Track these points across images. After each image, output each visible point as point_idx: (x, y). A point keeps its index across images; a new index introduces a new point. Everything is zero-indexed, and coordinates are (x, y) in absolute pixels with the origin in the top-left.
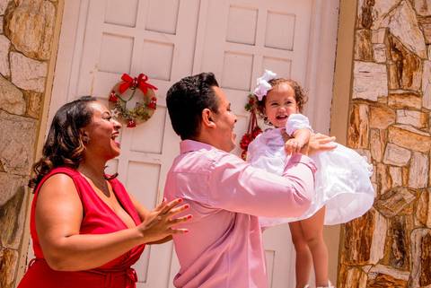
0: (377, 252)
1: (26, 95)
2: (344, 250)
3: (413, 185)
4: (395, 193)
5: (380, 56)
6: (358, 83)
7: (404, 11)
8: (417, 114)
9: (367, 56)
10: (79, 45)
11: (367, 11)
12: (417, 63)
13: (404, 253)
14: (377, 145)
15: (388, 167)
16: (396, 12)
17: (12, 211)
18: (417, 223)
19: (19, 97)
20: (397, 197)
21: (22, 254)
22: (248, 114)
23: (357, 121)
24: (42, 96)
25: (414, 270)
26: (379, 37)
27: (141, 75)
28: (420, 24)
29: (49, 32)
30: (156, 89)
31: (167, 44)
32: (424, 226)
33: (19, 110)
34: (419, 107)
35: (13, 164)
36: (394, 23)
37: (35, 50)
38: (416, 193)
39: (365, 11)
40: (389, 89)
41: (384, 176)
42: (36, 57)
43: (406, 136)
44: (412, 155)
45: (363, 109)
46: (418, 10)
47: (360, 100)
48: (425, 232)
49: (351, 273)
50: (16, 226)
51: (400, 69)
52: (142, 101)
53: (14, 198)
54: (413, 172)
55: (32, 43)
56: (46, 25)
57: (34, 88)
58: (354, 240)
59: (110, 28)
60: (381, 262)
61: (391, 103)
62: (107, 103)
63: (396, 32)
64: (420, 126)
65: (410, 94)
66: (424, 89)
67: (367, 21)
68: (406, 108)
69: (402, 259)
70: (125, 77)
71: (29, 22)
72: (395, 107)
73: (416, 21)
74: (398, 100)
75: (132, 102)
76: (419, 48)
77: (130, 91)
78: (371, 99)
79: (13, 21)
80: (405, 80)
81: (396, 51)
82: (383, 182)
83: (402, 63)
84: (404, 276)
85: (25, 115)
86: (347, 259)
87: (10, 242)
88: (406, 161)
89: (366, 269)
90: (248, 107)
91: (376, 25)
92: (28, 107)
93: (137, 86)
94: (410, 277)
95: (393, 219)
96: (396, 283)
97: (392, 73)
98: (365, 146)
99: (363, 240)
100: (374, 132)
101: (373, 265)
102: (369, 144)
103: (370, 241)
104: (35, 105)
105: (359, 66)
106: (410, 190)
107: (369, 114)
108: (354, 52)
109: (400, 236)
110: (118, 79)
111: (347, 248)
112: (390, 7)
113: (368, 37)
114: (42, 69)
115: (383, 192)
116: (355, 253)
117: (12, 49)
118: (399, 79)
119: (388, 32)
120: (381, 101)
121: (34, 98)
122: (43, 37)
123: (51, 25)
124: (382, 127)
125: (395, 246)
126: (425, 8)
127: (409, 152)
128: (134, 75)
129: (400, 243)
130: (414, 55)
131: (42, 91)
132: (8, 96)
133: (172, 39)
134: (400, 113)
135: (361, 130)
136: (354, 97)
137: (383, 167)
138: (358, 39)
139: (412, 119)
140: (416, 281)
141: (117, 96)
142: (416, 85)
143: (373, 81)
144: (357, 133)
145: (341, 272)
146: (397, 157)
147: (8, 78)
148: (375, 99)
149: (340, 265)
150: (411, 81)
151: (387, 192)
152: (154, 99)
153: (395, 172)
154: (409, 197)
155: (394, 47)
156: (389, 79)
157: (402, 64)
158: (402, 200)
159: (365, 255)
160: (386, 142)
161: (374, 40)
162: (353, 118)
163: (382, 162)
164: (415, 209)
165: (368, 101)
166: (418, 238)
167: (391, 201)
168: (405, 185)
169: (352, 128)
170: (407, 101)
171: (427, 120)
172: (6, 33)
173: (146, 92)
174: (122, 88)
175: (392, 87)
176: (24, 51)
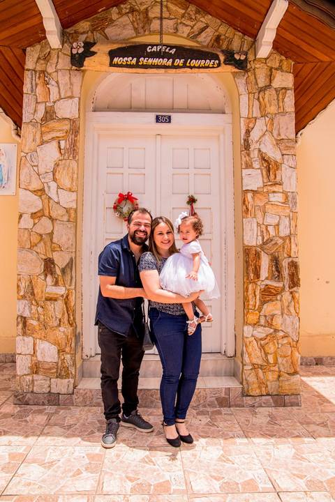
0: (264, 273)
1: (68, 210)
2: (245, 274)
3: (282, 234)
4: (272, 240)
5: (256, 165)
6: (245, 181)
7: (268, 138)
8: (280, 195)
9: (249, 166)
10: (95, 179)
11: (246, 141)
12: (278, 166)
13: (279, 272)
14: (259, 214)
15: (267, 226)
16: (263, 139)
17: (69, 270)
18: (285, 255)
19: (64, 212)
20: (273, 242)
21: (77, 291)
22: (189, 206)
23: (247, 203)
24: (76, 210)
25: (286, 281)
26: (255, 154)
27: (129, 193)
28: (277, 144)
29: (75, 176)
30: (136, 199)
31: (140, 174)
32: (290, 257)
33: (65, 218)
34: (281, 191)
35: (66, 247)
36: (262, 146)
37: (69, 186)
38: (283, 239)
39: (245, 140)
40: (264, 183)
41: (265, 231)
42: (70, 190)
43: (275, 208)
44: (280, 218)
45: (249, 195)
46: (275, 136)
47: (247, 191)
48: (290, 259)
49: (250, 286)
50: (72, 278)
51: (269, 170)
52: (130, 206)
53: (68, 264)
54: (281, 227)
55: (66, 182)
56: (73, 173)
57: (71, 206)
58: (251, 268)
59: (110, 170)
60: (267, 278)
61: (265, 190)
62: (112, 210)
63: (264, 150)
64: (283, 201)
65: (275, 184)
66: (283, 179)
67: (247, 146)
68: (274, 192)
69: (279, 276)
70: (121, 195)
71: (64, 172)
72: (268, 192)
73: (275, 143)
74: (269, 188)
75: (126, 208)
76: (278, 158)
77: (124, 202)
78: (253, 189)
79: (57, 173)
80: (272, 177)
81: (265, 160)
82: (265, 234)
83: (269, 166)
84: (281, 285)
85: (69, 221)
86: (248, 279)
87: (70, 286)
88: (277, 222)
89: (259, 283)
90: (188, 203)
91: (252, 148)
92: (69, 216)
93: (127, 199)
94: (284, 285)
95: (272, 254)
96: (276, 289)
97: (264, 173)
98: (253, 216)
99: (256, 268)
100: (257, 208)
101: (262, 281)
102: (255, 215)
103: (260, 268)
104: (73, 215)
105: (245, 172)
106: (280, 238)
107: (253, 198)
108: (242, 164)
109: (277, 263)
110: (117, 197)
111: (247, 273)
112: (259, 137)
113: (249, 155)
114: (74, 196)
115: (265, 240)
116: (252, 275)
117: (58, 187)
118: (268, 176)
119: (260, 151)
120: (259, 190)
121: (72, 212)
122: (72, 180)
123: (76, 172)
124: (262, 204)
125: (274, 269)
126: (279, 135)
127: (278, 217)
128: (125, 193)
129: (277, 267)
130: (276, 162)
131: (75, 207)
132: (59, 212)
133: (143, 171)
134: (271, 195)
135: (250, 208)
136: (244, 189)
137: (263, 227)
138: (243, 157)
139: (277, 198)
140: (287, 286)
141: (117, 206)
142: (278, 178)
143: (254, 179)
144: (247, 208)
145: (245, 286)
146: (271, 220)
147: (58, 203)
148: (256, 189)
149: (244, 282)
150: (276, 177)
151: (267, 240)
152: (137, 205)
153: (270, 229)
154: (280, 242)
155: (264, 159)
156: (263, 176)
157: (269, 168)
158: (276, 244)
159: (258, 275)
160: (265, 213)
161: (252, 156)
162: (244, 201)
163: (263, 224)
164: (284, 248)
166: (287, 263)
167: (270, 245)
168: (277, 235)
169: (245, 207)
170: (275, 189)
171: (287, 197)
172: (55, 180)
173: (132, 201)
174: (120, 201)
175: (265, 181)
176: (64, 188)
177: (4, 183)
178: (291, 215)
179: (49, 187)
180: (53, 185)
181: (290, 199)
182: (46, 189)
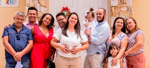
6: (112, 3)
8: (126, 8)
14: (117, 15)
23: (112, 11)
29: (47, 1)
34: (126, 6)
42: (45, 7)
43: (123, 13)
45: (113, 8)
47: (112, 7)
55: (44, 4)
61: (119, 6)
64: (126, 10)
66: (127, 2)
68: (123, 7)
70: (63, 8)
72: (120, 7)
74: (121, 5)
79: (40, 0)
80: (122, 1)
93: (66, 9)
98: (114, 16)
100: (116, 13)
107: (115, 9)
114: (46, 9)
117: (40, 6)
122: (46, 3)
124: (118, 11)
127: (124, 16)
128: (65, 7)
135: (113, 13)
139: (124, 9)
142: (125, 1)
143: (115, 2)
147: (40, 12)
148: (116, 6)
152: (70, 11)
160: (119, 15)
162: (111, 11)
165: (114, 6)
169: (111, 13)
170: (123, 5)
171: (128, 9)
172: (39, 3)
173: (68, 10)
174: (63, 10)
175: (119, 2)
176: (43, 6)
177: (14, 2)
178: (130, 16)
179: (37, 6)
180: (38, 5)
181: (129, 10)
182: (36, 6)
